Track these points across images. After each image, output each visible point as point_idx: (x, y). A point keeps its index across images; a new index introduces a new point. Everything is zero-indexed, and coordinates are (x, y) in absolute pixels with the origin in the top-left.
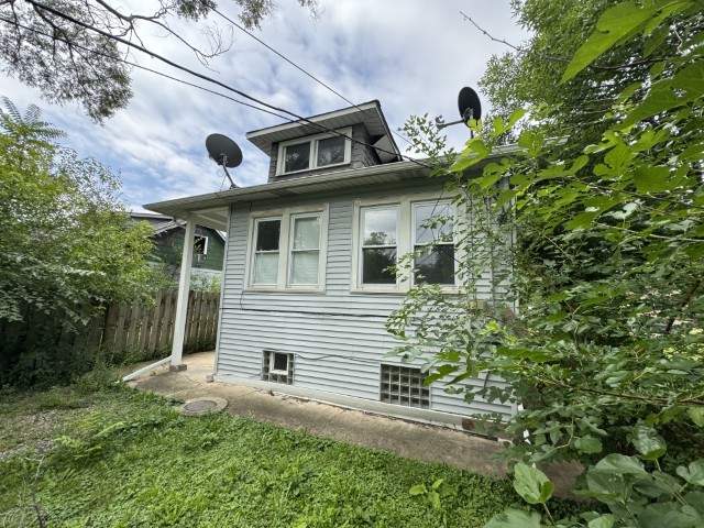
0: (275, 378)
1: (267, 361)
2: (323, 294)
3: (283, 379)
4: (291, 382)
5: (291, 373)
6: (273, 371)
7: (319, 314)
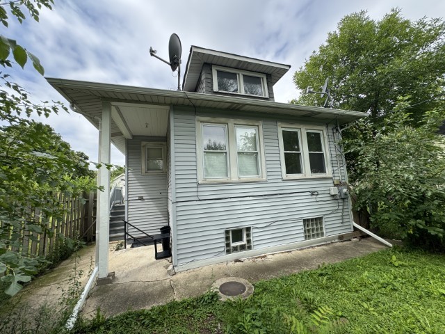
0: (235, 249)
1: (227, 238)
2: (266, 182)
3: (243, 247)
4: (249, 248)
5: (249, 241)
6: (233, 245)
7: (265, 195)
